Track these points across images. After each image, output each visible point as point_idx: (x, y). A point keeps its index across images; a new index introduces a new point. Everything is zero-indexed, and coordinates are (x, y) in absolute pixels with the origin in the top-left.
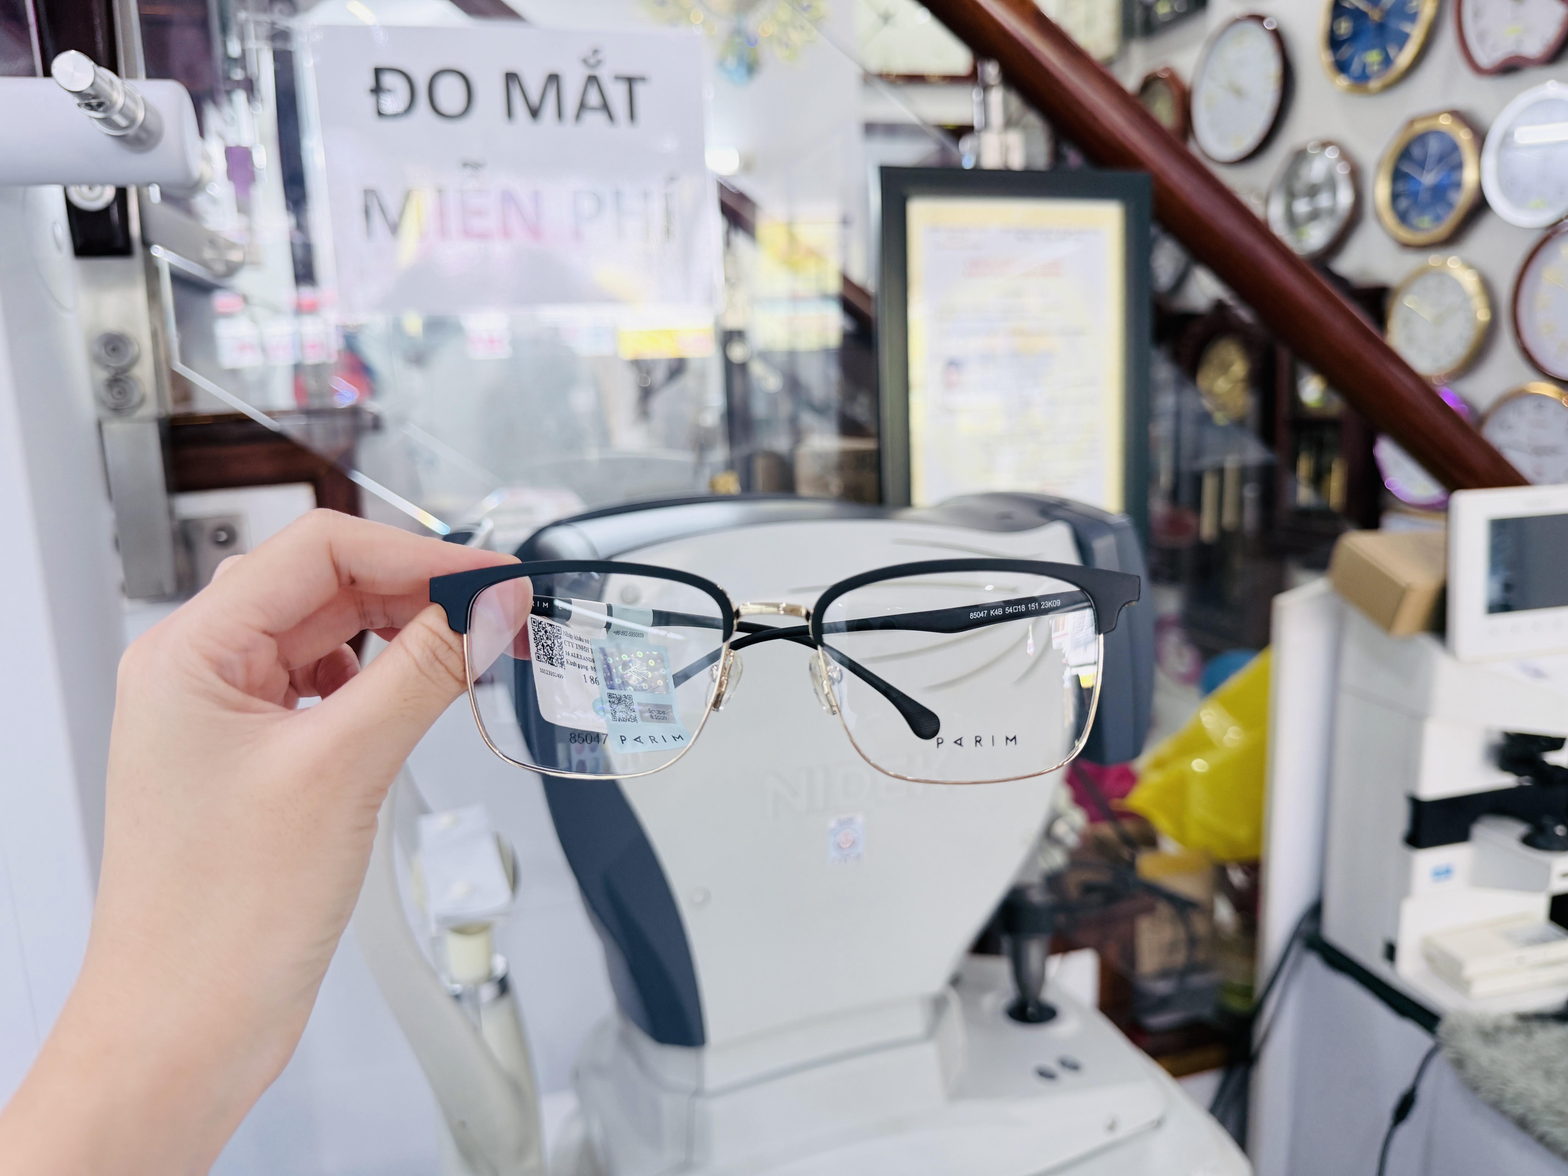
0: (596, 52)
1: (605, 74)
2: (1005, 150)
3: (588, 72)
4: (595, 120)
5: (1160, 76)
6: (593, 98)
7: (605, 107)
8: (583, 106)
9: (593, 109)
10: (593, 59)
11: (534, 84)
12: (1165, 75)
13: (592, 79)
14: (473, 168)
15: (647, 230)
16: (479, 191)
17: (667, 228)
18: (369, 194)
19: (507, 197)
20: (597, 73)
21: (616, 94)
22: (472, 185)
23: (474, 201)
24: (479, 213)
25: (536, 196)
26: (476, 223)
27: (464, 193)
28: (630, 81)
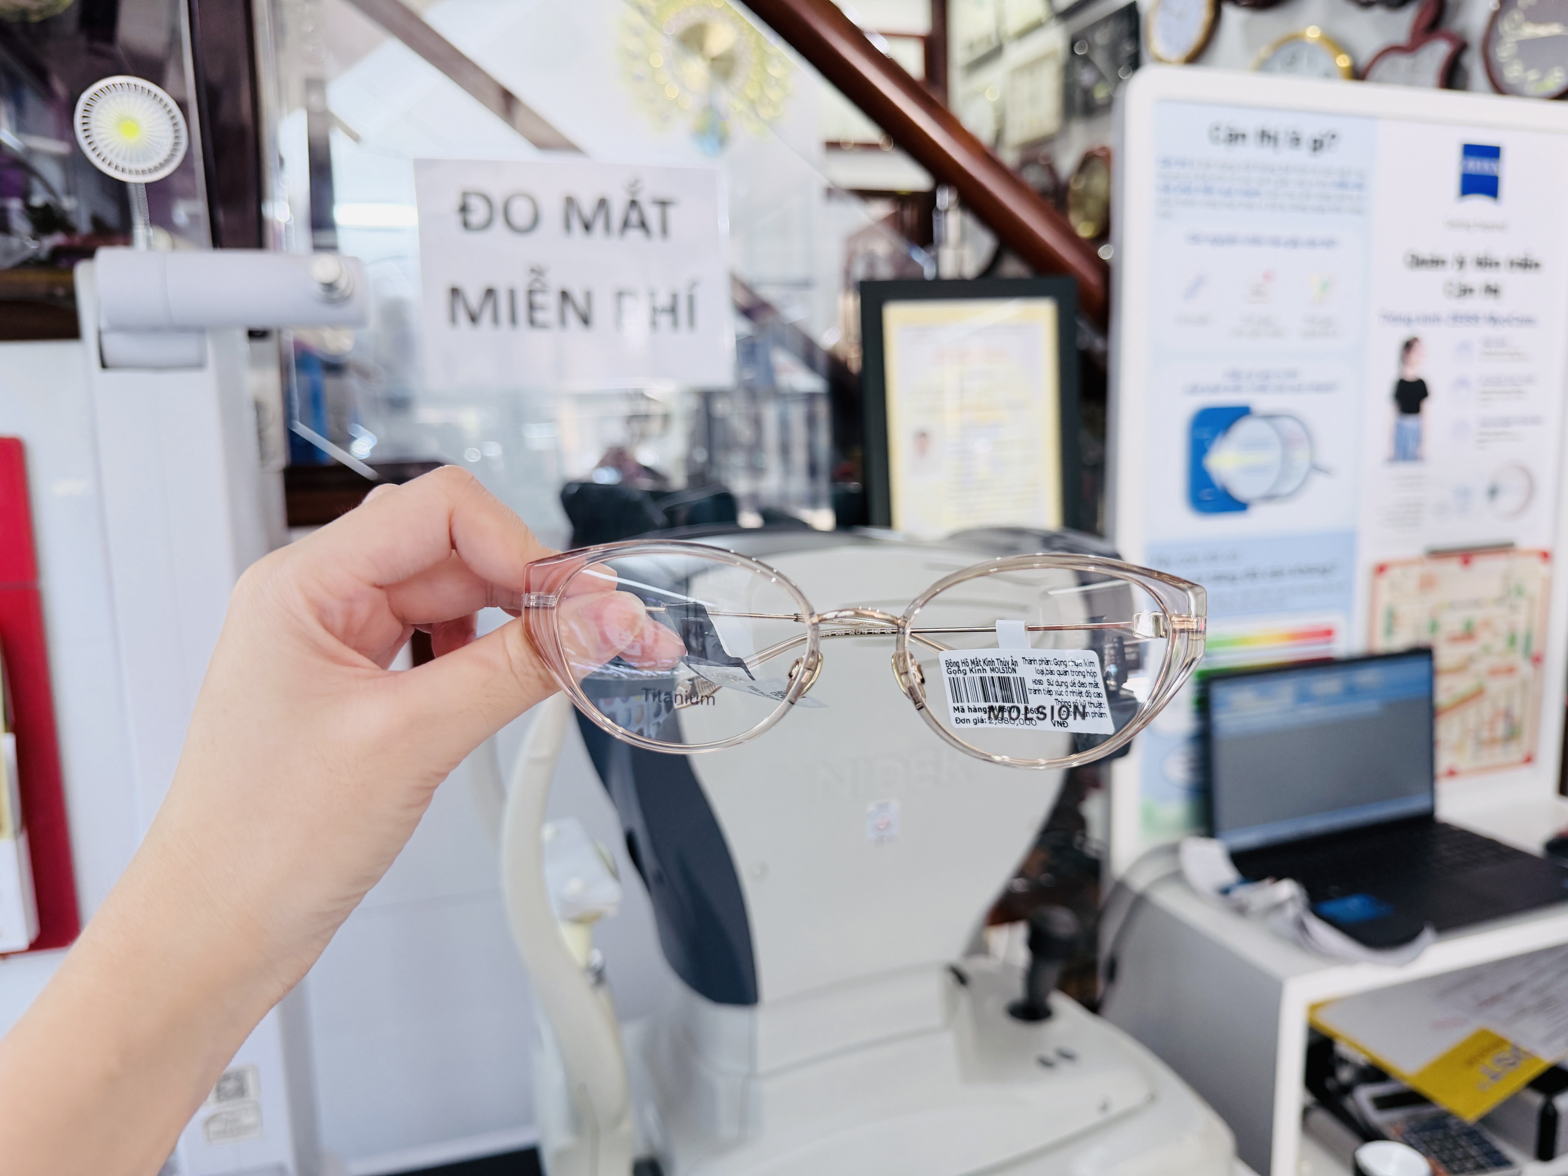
0: (637, 181)
1: (644, 198)
2: (960, 261)
3: (629, 198)
4: (635, 234)
5: (1097, 154)
6: (634, 217)
7: (643, 225)
8: (626, 224)
9: (634, 227)
10: (634, 186)
11: (587, 206)
12: (1102, 154)
13: (633, 203)
14: (537, 272)
15: (675, 323)
16: (543, 291)
17: (692, 322)
18: (455, 292)
19: (565, 295)
20: (637, 198)
21: (652, 215)
22: (537, 286)
23: (539, 299)
24: (542, 308)
25: (588, 295)
26: (540, 316)
27: (531, 292)
28: (663, 204)
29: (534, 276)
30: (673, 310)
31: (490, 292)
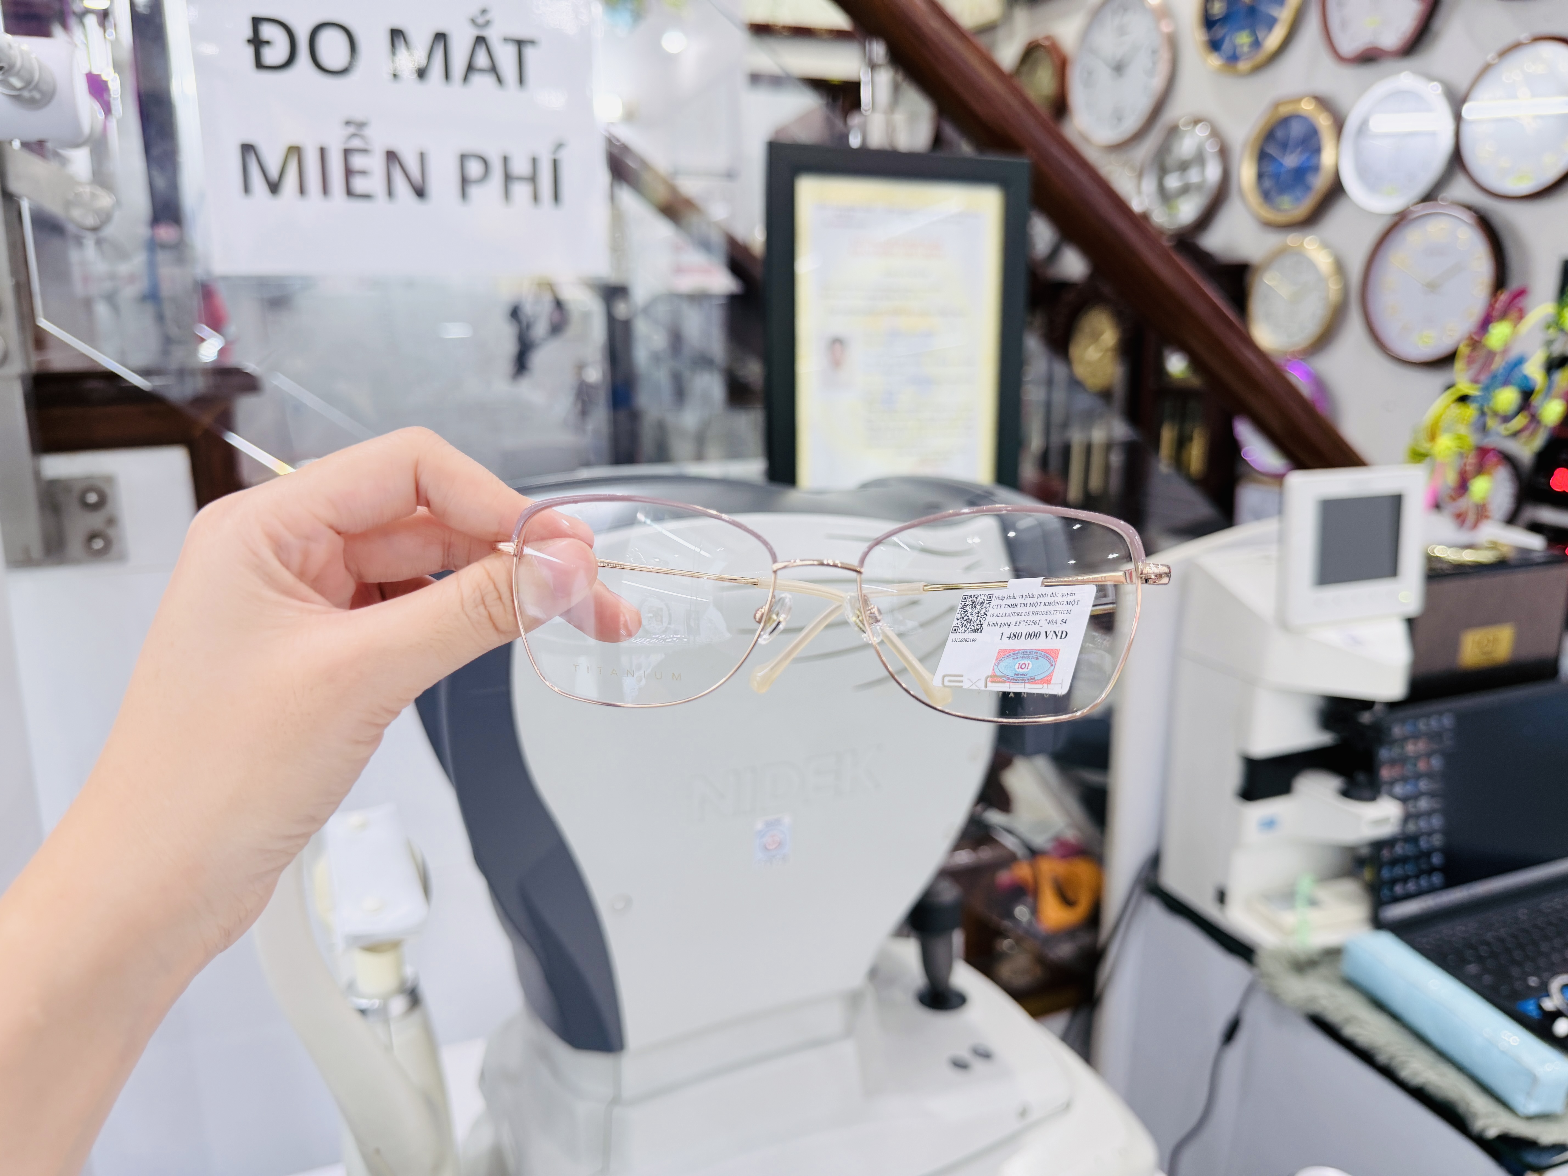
0: (484, 12)
1: (493, 35)
2: (892, 129)
3: (476, 33)
4: (483, 82)
5: (1042, 45)
6: (482, 60)
7: (494, 69)
8: (470, 68)
9: (482, 70)
10: (481, 19)
11: (420, 42)
12: (1047, 44)
13: (480, 40)
14: (357, 126)
15: (536, 198)
16: (364, 151)
17: (556, 196)
18: (247, 149)
19: (392, 156)
20: (484, 33)
21: (506, 56)
22: (356, 143)
23: (358, 162)
24: (363, 173)
25: (422, 156)
26: (360, 184)
27: (347, 152)
28: (520, 44)
29: (351, 130)
30: (533, 179)
31: (295, 151)
